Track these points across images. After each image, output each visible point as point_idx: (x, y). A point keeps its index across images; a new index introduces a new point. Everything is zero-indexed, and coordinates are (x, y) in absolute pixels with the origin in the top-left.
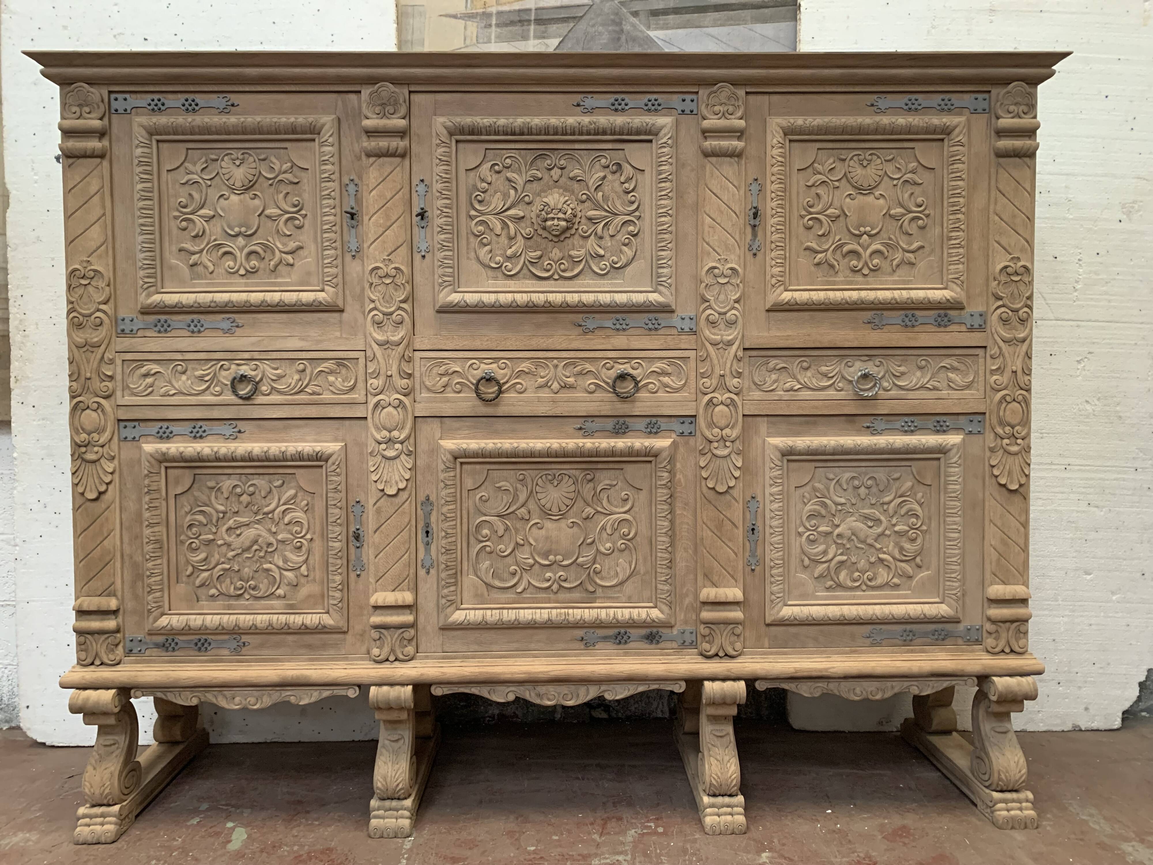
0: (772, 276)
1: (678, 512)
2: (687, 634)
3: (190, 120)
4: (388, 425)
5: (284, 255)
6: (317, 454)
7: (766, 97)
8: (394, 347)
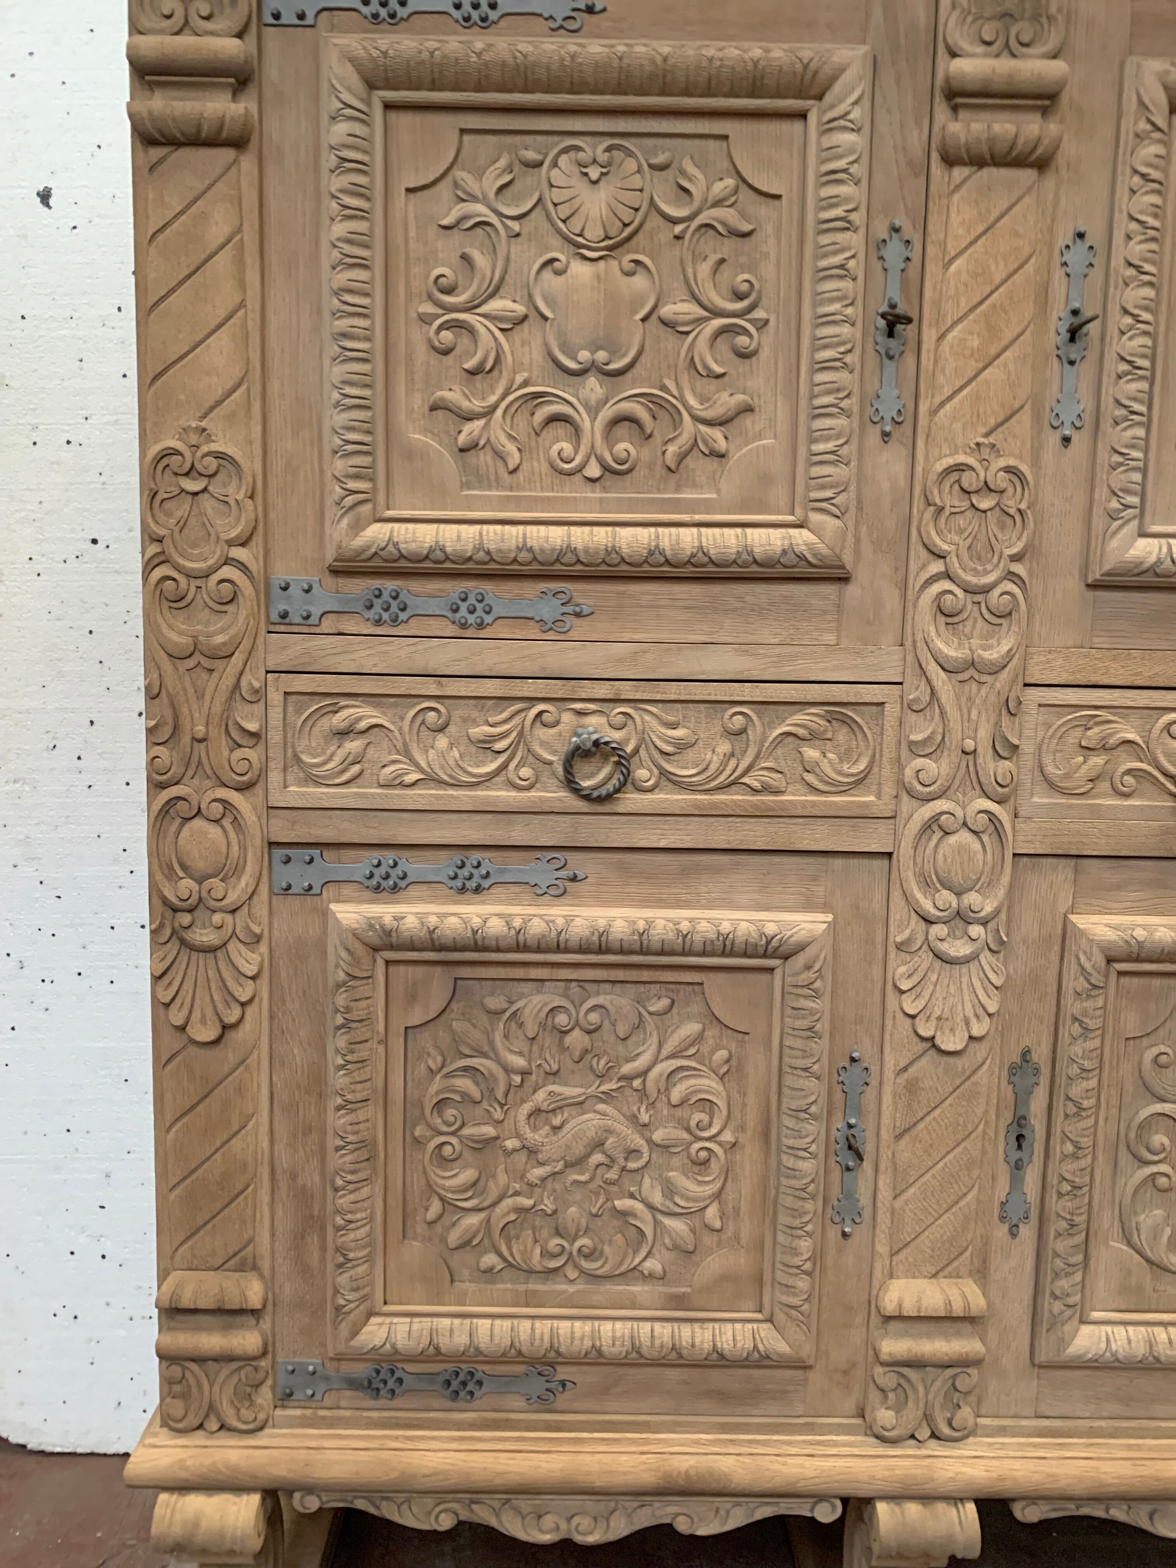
3: (479, 45)
4: (958, 879)
5: (703, 428)
6: (768, 943)
8: (984, 678)
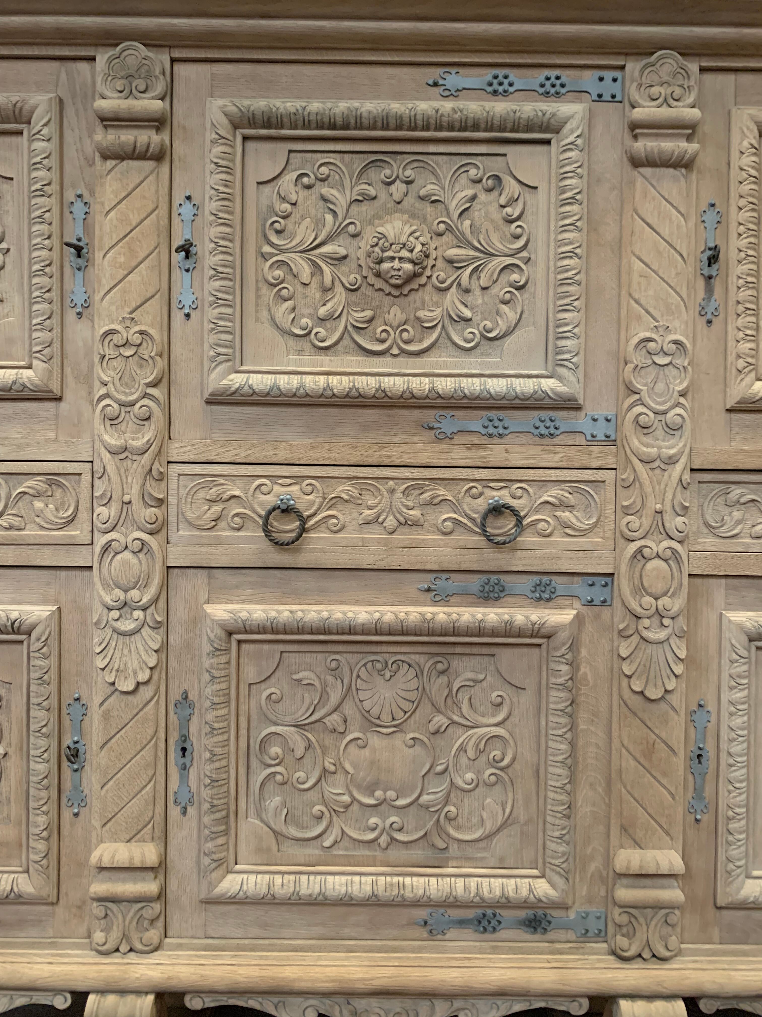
0: (739, 356)
1: (582, 726)
2: (591, 918)
4: (123, 582)
6: (13, 624)
7: (731, 78)
8: (135, 457)
